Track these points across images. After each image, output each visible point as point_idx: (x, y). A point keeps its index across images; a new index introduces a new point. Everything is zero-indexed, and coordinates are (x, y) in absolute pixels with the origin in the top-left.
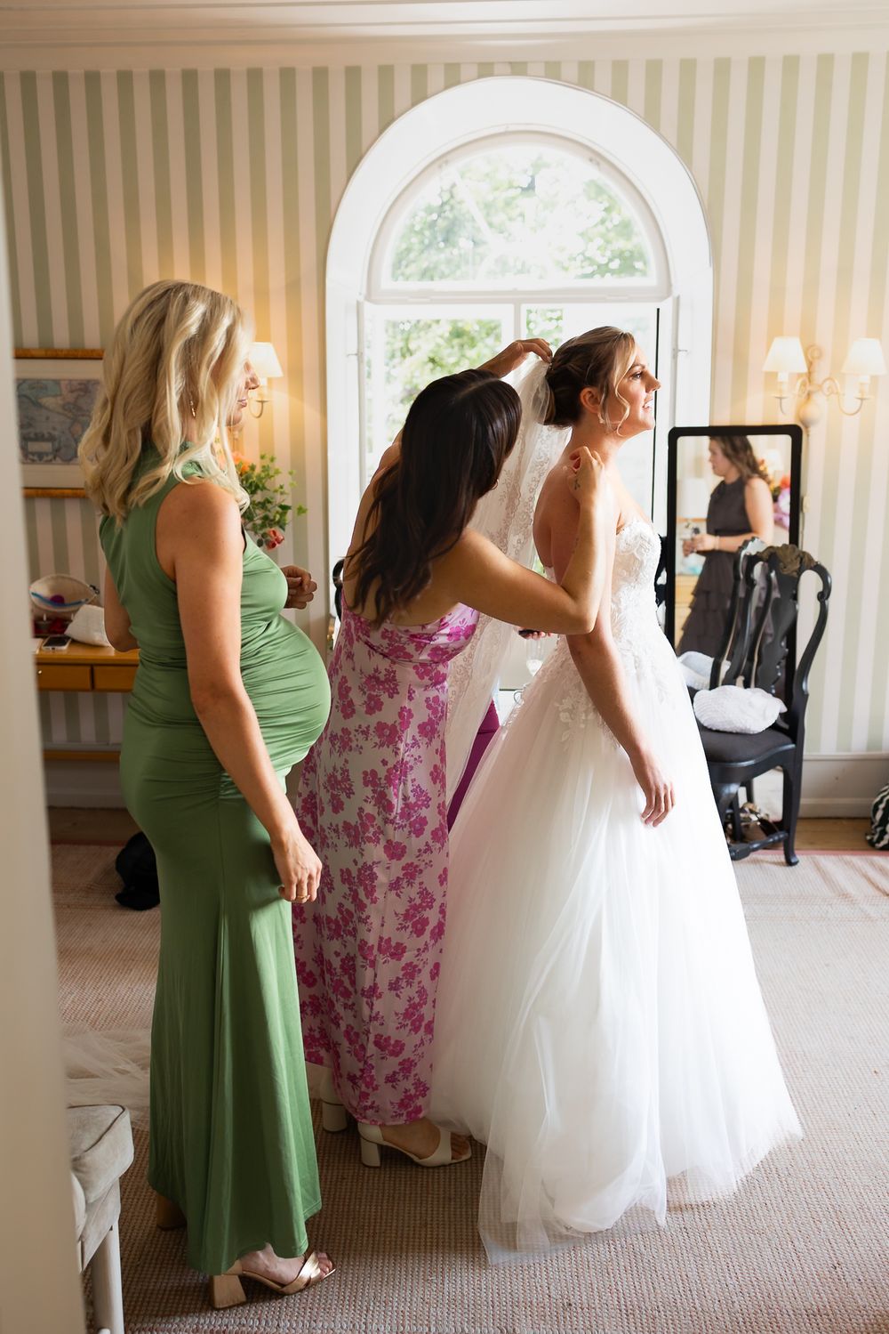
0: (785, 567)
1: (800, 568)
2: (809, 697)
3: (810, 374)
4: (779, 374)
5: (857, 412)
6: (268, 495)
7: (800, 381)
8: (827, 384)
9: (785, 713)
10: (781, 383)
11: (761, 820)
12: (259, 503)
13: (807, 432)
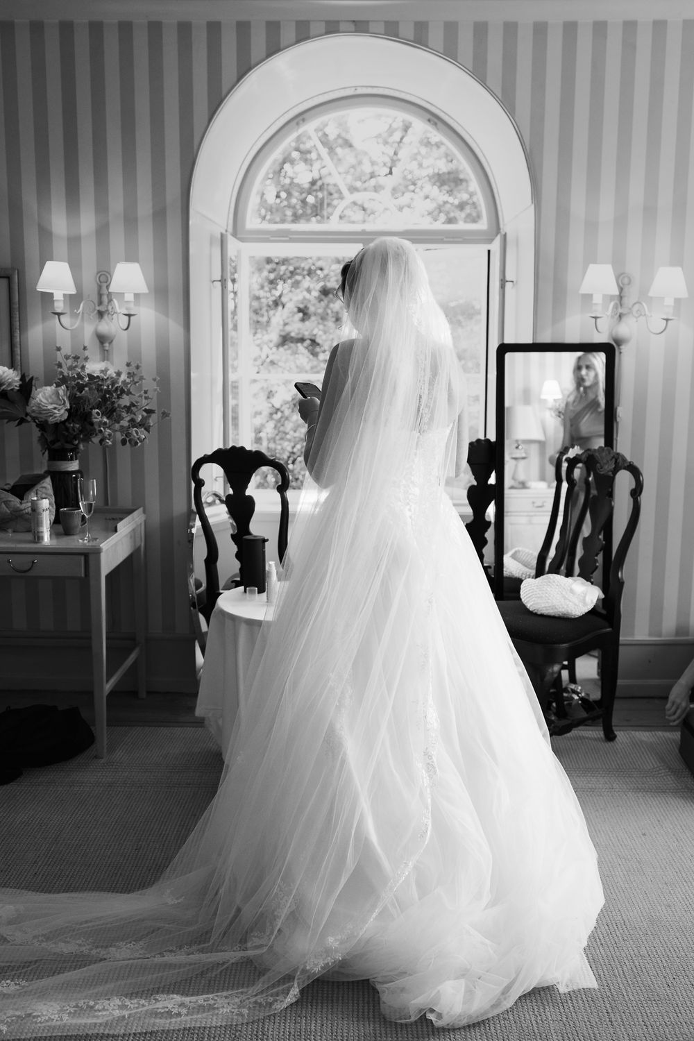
0: (602, 468)
1: (615, 467)
2: (625, 585)
3: (621, 297)
4: (594, 296)
5: (662, 332)
6: (134, 399)
7: (612, 304)
8: (636, 307)
9: (603, 599)
10: (596, 304)
11: (581, 699)
12: (125, 406)
13: (619, 349)
